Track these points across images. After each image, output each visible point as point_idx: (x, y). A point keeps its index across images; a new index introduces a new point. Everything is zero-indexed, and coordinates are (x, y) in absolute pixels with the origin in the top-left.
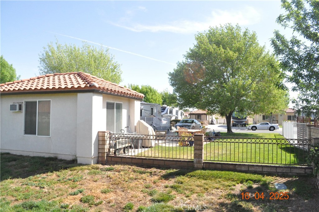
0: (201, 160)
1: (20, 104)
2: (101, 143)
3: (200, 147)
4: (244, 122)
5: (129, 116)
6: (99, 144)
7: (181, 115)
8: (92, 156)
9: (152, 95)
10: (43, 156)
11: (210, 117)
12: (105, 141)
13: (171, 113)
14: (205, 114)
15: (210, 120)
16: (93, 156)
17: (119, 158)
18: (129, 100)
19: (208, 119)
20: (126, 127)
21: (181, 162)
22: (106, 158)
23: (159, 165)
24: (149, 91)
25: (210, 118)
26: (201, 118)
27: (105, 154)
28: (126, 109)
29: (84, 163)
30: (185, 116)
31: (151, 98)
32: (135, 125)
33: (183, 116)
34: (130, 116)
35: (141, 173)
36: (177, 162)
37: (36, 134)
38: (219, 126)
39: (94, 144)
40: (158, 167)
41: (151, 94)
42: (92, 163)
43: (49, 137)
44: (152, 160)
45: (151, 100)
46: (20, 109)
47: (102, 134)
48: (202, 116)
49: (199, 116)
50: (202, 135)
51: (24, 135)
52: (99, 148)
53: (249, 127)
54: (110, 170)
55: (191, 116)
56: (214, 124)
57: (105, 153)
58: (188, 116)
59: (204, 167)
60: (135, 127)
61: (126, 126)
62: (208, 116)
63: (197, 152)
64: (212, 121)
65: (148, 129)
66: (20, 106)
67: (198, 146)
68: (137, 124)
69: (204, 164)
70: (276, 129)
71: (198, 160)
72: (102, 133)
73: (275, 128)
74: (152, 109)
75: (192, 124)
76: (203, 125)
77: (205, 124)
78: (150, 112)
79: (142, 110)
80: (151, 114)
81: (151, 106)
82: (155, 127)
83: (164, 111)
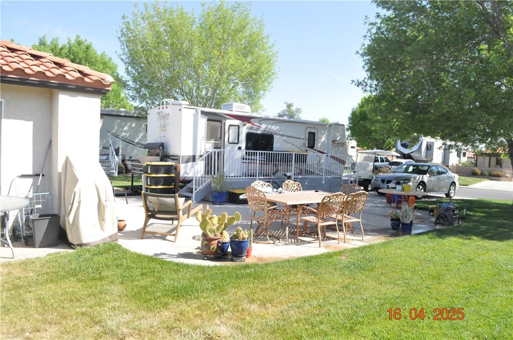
7: (459, 156)
13: (431, 150)
18: (51, 95)
26: (503, 163)
33: (462, 158)
68: (63, 167)
74: (311, 135)
75: (418, 176)
76: (499, 178)
77: (506, 177)
78: (305, 142)
79: (275, 136)
80: (307, 146)
81: (307, 127)
82: (289, 177)
83: (414, 146)
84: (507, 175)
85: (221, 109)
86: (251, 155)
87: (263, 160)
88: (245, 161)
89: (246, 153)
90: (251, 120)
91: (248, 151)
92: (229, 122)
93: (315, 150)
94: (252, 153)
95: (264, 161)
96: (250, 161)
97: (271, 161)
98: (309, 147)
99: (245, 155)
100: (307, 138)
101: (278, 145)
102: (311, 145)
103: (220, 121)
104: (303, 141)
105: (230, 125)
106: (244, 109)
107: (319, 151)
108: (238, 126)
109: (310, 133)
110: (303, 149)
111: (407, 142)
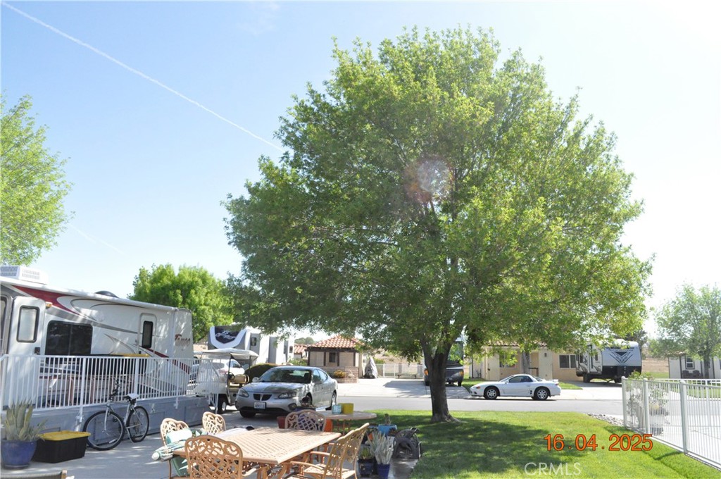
4: (457, 374)
7: (285, 352)
9: (207, 294)
11: (364, 358)
13: (255, 344)
14: (349, 350)
15: (364, 366)
19: (357, 365)
24: (200, 282)
25: (364, 361)
26: (340, 360)
30: (295, 354)
31: (203, 302)
33: (289, 354)
38: (388, 385)
41: (205, 290)
45: (203, 307)
48: (343, 355)
49: (332, 355)
53: (478, 388)
55: (312, 353)
56: (373, 377)
58: (304, 354)
62: (357, 355)
64: (369, 369)
70: (551, 394)
73: (551, 391)
74: (147, 326)
75: (304, 386)
76: (343, 380)
77: (350, 377)
78: (139, 338)
79: (94, 328)
80: (141, 344)
81: (142, 314)
82: (133, 402)
83: (234, 339)
84: (350, 375)
85: (17, 279)
86: (56, 363)
87: (71, 370)
88: (44, 374)
89: (47, 359)
90: (59, 300)
91: (50, 356)
92: (22, 300)
93: (152, 351)
94: (57, 359)
95: (73, 372)
96: (53, 373)
97: (93, 374)
98: (143, 346)
99: (45, 363)
100: (142, 332)
101: (99, 342)
102: (147, 344)
103: (4, 299)
104: (135, 337)
105: (23, 307)
106: (38, 278)
107: (156, 353)
108: (38, 309)
109: (146, 323)
110: (134, 348)
111: (225, 334)
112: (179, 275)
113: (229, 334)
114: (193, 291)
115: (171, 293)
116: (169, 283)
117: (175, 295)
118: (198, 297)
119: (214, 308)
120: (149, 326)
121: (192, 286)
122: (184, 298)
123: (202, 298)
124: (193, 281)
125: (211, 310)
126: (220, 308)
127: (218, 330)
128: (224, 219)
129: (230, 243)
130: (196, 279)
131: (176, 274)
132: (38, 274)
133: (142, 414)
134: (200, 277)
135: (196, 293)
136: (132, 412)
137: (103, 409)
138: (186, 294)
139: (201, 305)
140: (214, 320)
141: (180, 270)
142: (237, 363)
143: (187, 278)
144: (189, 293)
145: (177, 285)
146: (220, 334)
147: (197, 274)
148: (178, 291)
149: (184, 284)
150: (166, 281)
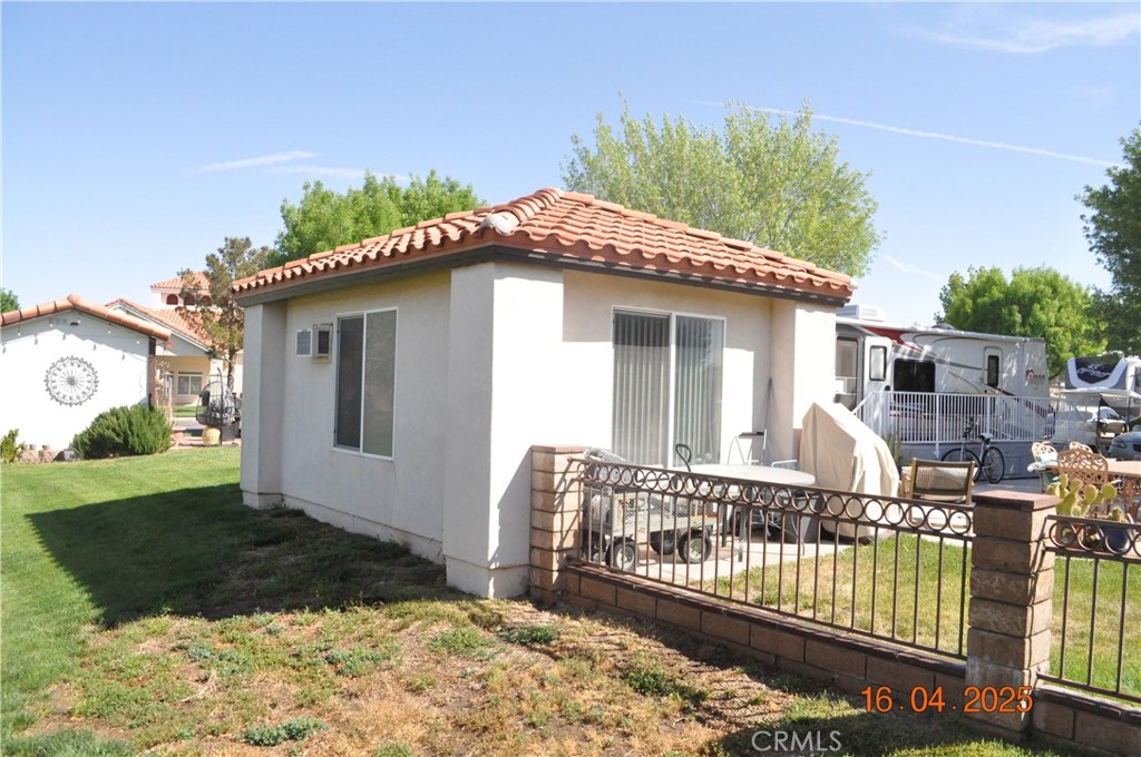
0: (1016, 673)
1: (326, 328)
2: (539, 501)
3: (1012, 586)
5: (770, 382)
6: (533, 509)
8: (490, 558)
9: (1060, 308)
10: (374, 535)
12: (555, 493)
16: (494, 559)
17: (608, 586)
18: (771, 308)
20: (744, 435)
21: (892, 665)
22: (555, 575)
23: (777, 657)
24: (1049, 291)
27: (556, 556)
28: (748, 350)
29: (464, 588)
31: (1053, 321)
32: (798, 424)
34: (775, 384)
35: (649, 686)
36: (872, 659)
37: (359, 446)
39: (500, 506)
40: (768, 669)
41: (1057, 303)
42: (491, 591)
43: (389, 459)
44: (744, 624)
46: (323, 347)
47: (545, 460)
50: (1028, 507)
51: (335, 449)
52: (535, 525)
54: (533, 640)
57: (551, 550)
59: (1040, 724)
60: (797, 435)
61: (750, 430)
63: (992, 615)
65: (852, 451)
66: (324, 337)
67: (998, 577)
68: (805, 421)
69: (1042, 708)
71: (991, 667)
72: (543, 455)
74: (992, 361)
78: (984, 375)
79: (937, 365)
80: (986, 382)
81: (986, 348)
82: (987, 441)
83: (1107, 377)
85: (857, 318)
86: (902, 401)
88: (893, 412)
89: (895, 396)
90: (901, 337)
91: (901, 393)
92: (871, 341)
93: (1000, 390)
94: (902, 396)
96: (901, 412)
98: (989, 385)
99: (894, 400)
100: (986, 368)
101: (943, 379)
102: (994, 383)
103: (855, 340)
104: (979, 373)
105: (873, 347)
106: (875, 315)
107: (1005, 393)
108: (885, 349)
109: (991, 357)
110: (979, 387)
111: (1092, 369)
112: (1013, 283)
113: (1099, 369)
114: (1037, 307)
115: (1005, 311)
116: (1002, 296)
117: (1011, 314)
118: (1046, 315)
119: (1074, 332)
120: (994, 362)
121: (1036, 298)
122: (1024, 317)
123: (1052, 315)
124: (1037, 291)
125: (1069, 334)
126: (1083, 332)
127: (1080, 364)
128: (1082, 217)
129: (1091, 250)
130: (1042, 286)
131: (1009, 283)
132: (875, 311)
133: (997, 455)
134: (1046, 284)
135: (1042, 309)
136: (986, 452)
137: (958, 447)
138: (1027, 312)
139: (1051, 326)
140: (1074, 349)
141: (1015, 275)
142: (1114, 413)
143: (1028, 288)
144: (1031, 309)
145: (1013, 297)
146: (1084, 370)
147: (1043, 280)
148: (1015, 307)
149: (1024, 296)
150: (996, 293)
